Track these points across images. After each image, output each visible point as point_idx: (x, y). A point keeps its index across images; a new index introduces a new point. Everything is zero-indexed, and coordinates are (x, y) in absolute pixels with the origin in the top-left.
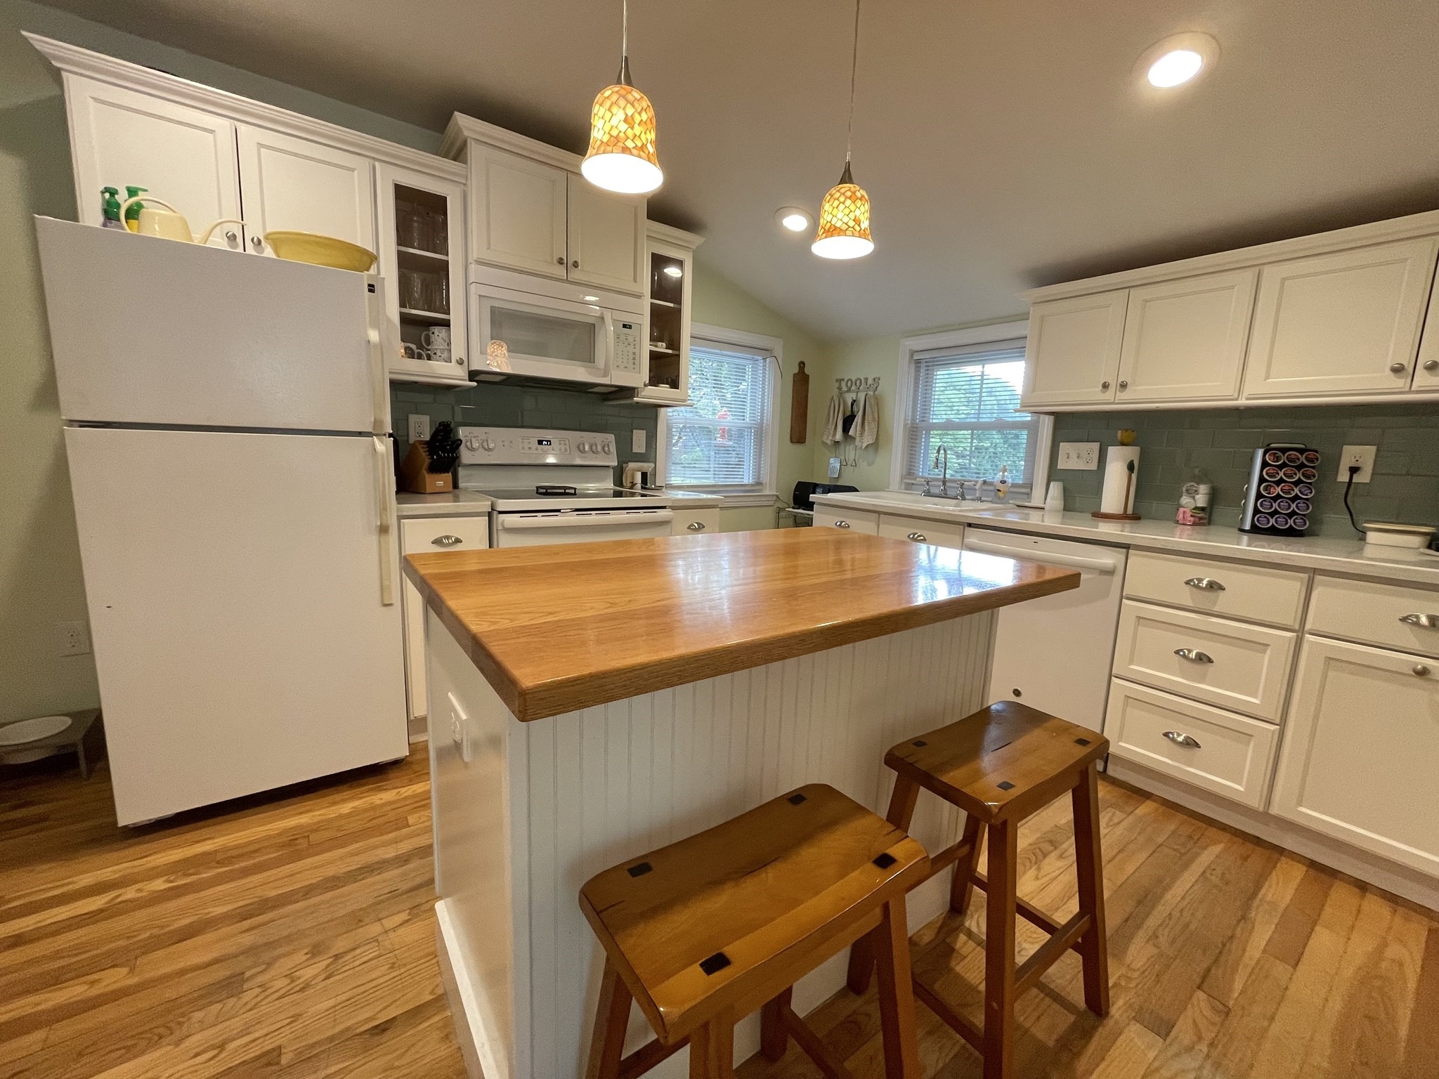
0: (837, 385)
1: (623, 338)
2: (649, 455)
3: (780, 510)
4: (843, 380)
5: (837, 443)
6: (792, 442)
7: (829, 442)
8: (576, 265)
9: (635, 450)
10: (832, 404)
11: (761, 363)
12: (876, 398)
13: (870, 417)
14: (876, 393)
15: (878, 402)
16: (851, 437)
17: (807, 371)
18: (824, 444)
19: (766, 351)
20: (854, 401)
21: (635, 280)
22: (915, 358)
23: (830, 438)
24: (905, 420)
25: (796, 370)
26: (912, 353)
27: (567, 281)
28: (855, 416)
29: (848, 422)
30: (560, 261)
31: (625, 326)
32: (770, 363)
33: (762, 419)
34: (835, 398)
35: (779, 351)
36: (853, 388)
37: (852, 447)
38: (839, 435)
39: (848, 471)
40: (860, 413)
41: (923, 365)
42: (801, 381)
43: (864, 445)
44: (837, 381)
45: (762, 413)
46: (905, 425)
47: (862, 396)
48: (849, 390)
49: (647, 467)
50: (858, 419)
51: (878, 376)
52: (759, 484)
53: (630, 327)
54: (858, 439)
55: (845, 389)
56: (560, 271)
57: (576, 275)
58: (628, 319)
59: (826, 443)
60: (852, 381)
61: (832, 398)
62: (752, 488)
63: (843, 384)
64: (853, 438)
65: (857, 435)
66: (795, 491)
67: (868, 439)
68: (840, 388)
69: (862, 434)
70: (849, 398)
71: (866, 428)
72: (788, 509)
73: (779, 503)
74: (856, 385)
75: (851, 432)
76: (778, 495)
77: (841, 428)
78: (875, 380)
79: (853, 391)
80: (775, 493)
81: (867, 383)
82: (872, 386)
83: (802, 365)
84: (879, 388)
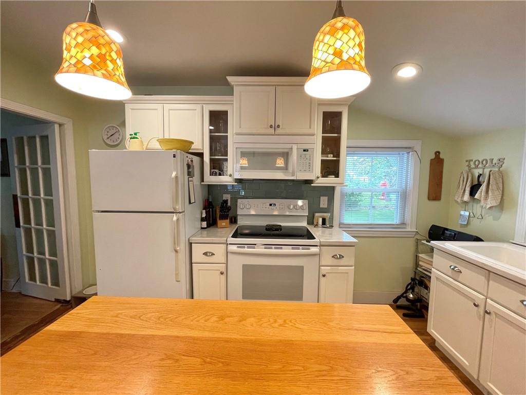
0: (467, 164)
1: (303, 156)
2: (330, 209)
3: (417, 242)
4: (472, 160)
5: (465, 202)
6: (429, 199)
7: (459, 200)
8: (278, 126)
9: (321, 206)
10: (462, 177)
11: (406, 155)
12: (500, 172)
14: (500, 169)
16: (477, 199)
17: (441, 156)
18: (457, 202)
19: (409, 149)
20: (481, 174)
21: (310, 128)
23: (461, 198)
25: (433, 157)
27: (275, 135)
28: (481, 185)
29: (474, 190)
30: (271, 127)
31: (304, 150)
32: (412, 154)
33: (406, 187)
34: (464, 172)
35: (418, 148)
36: (480, 166)
37: (478, 206)
38: (467, 197)
39: (475, 222)
40: (485, 183)
42: (437, 163)
43: (488, 206)
44: (467, 161)
45: (406, 184)
47: (487, 171)
48: (477, 167)
49: (327, 215)
50: (483, 187)
51: (503, 157)
52: (403, 224)
53: (308, 151)
54: (483, 201)
55: (473, 166)
56: (272, 131)
57: (279, 131)
58: (306, 147)
60: (479, 161)
61: (462, 173)
62: (398, 226)
63: (472, 163)
64: (479, 201)
65: (482, 199)
66: (430, 230)
67: (491, 202)
68: (469, 166)
69: (486, 198)
70: (477, 172)
71: (490, 195)
72: (423, 241)
73: (418, 237)
74: (483, 164)
75: (477, 196)
76: (417, 232)
77: (469, 192)
78: (499, 160)
79: (480, 168)
80: (415, 230)
81: (492, 162)
82: (497, 164)
83: (437, 153)
84: (503, 166)
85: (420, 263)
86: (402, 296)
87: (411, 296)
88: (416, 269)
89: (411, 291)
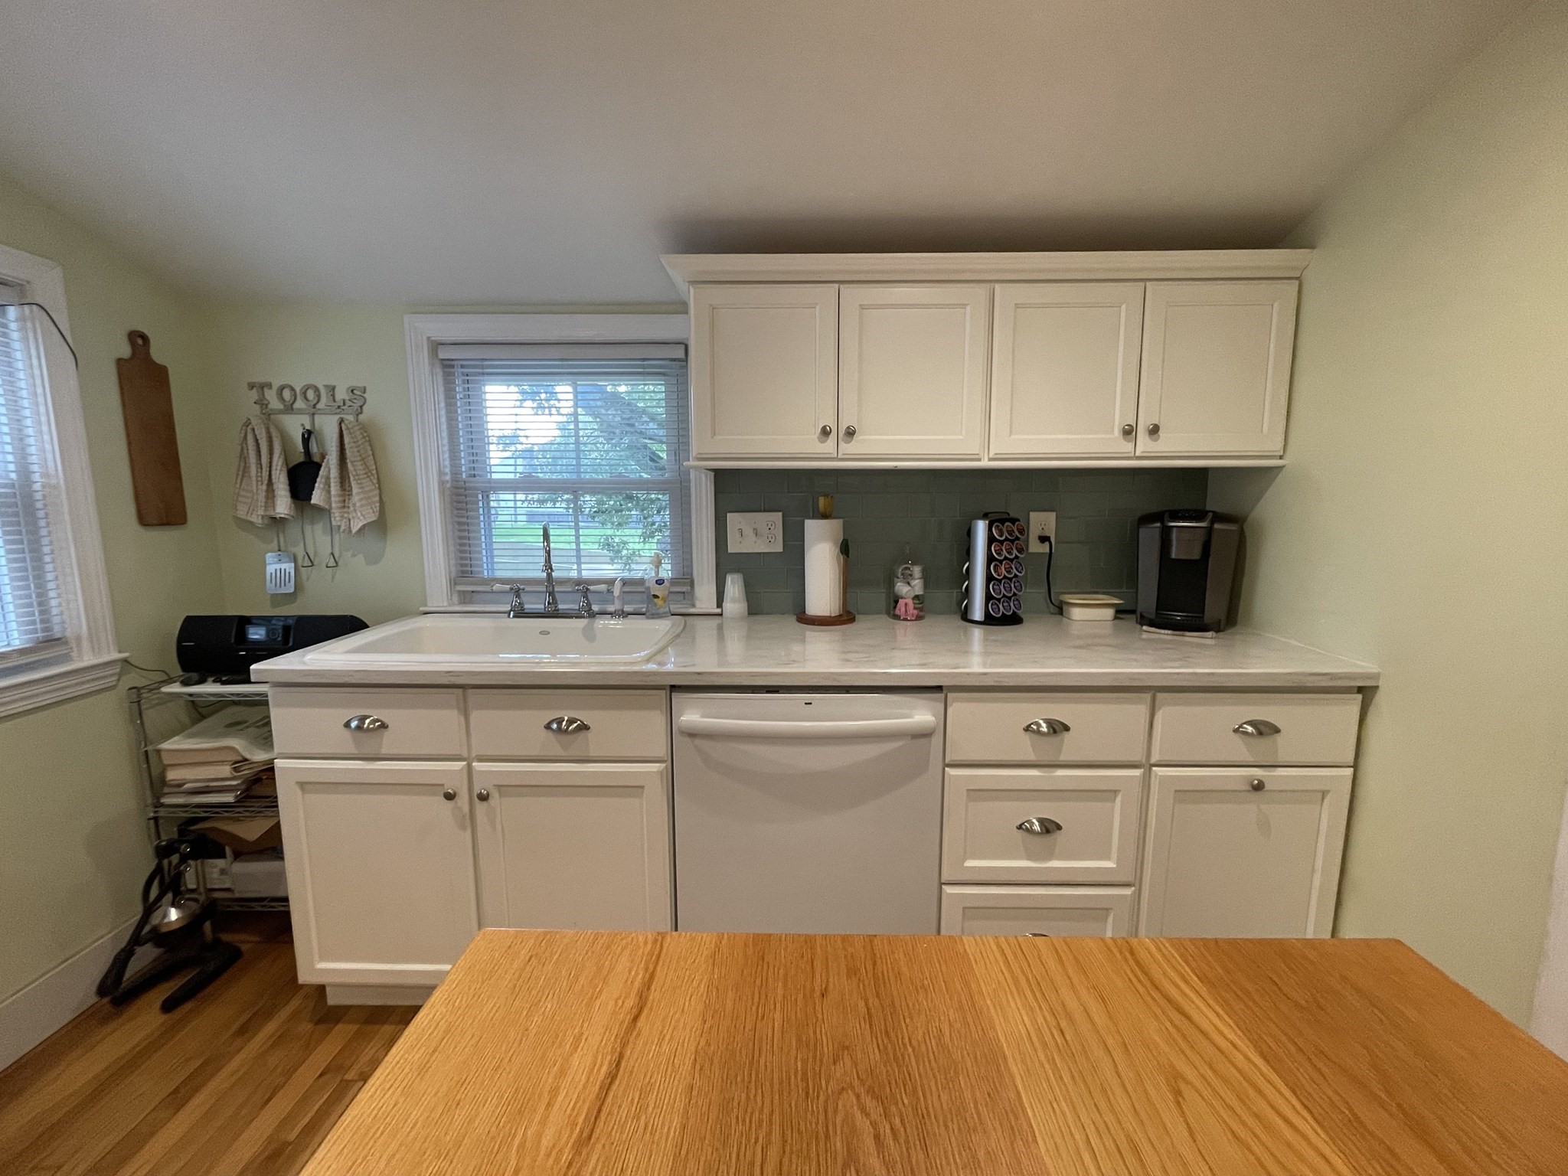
0: (254, 395)
3: (137, 700)
4: (270, 385)
5: (277, 522)
6: (143, 521)
7: (256, 519)
10: (249, 435)
12: (364, 428)
13: (360, 466)
14: (361, 417)
15: (370, 437)
16: (316, 507)
17: (157, 354)
18: (246, 525)
20: (310, 432)
22: (441, 356)
23: (261, 512)
24: (441, 473)
25: (125, 349)
26: (435, 346)
28: (319, 466)
29: (302, 477)
34: (254, 422)
36: (300, 404)
37: (319, 528)
38: (283, 505)
39: (317, 581)
40: (332, 459)
41: (458, 371)
42: (145, 379)
43: (356, 526)
44: (252, 386)
46: (442, 483)
47: (327, 424)
48: (289, 409)
50: (329, 472)
51: (360, 385)
52: (51, 643)
54: (336, 513)
55: (275, 404)
59: (252, 523)
60: (293, 390)
61: (248, 423)
62: (31, 658)
63: (271, 396)
64: (322, 511)
65: (332, 505)
66: (181, 640)
67: (362, 515)
68: (262, 403)
69: (344, 505)
70: (295, 426)
71: (355, 490)
72: (166, 689)
73: (134, 679)
74: (306, 398)
75: (317, 498)
76: (125, 661)
77: (288, 488)
78: (352, 391)
79: (300, 412)
80: (116, 656)
81: (333, 396)
82: (348, 403)
83: (139, 340)
84: (365, 408)
85: (172, 775)
86: (136, 940)
87: (174, 914)
88: (158, 805)
89: (169, 896)
